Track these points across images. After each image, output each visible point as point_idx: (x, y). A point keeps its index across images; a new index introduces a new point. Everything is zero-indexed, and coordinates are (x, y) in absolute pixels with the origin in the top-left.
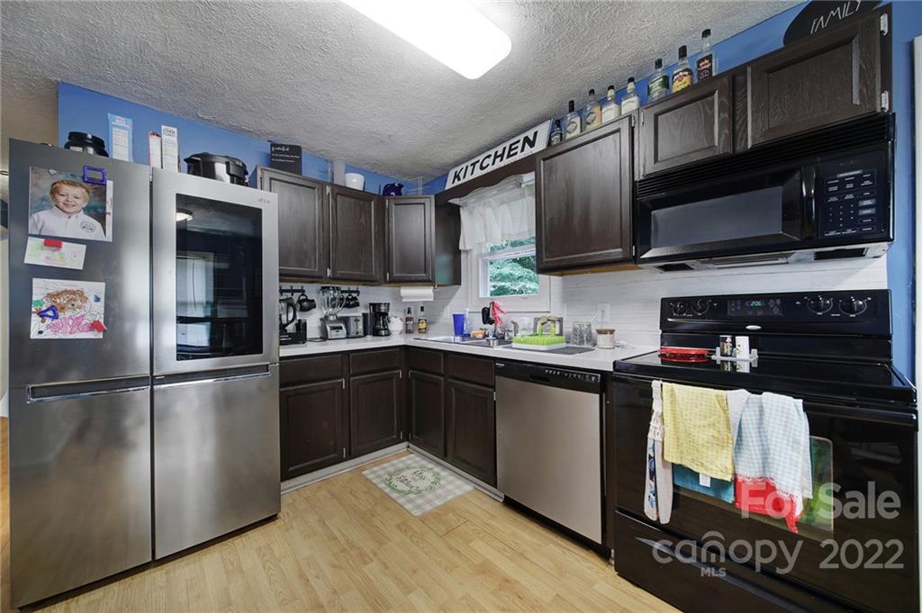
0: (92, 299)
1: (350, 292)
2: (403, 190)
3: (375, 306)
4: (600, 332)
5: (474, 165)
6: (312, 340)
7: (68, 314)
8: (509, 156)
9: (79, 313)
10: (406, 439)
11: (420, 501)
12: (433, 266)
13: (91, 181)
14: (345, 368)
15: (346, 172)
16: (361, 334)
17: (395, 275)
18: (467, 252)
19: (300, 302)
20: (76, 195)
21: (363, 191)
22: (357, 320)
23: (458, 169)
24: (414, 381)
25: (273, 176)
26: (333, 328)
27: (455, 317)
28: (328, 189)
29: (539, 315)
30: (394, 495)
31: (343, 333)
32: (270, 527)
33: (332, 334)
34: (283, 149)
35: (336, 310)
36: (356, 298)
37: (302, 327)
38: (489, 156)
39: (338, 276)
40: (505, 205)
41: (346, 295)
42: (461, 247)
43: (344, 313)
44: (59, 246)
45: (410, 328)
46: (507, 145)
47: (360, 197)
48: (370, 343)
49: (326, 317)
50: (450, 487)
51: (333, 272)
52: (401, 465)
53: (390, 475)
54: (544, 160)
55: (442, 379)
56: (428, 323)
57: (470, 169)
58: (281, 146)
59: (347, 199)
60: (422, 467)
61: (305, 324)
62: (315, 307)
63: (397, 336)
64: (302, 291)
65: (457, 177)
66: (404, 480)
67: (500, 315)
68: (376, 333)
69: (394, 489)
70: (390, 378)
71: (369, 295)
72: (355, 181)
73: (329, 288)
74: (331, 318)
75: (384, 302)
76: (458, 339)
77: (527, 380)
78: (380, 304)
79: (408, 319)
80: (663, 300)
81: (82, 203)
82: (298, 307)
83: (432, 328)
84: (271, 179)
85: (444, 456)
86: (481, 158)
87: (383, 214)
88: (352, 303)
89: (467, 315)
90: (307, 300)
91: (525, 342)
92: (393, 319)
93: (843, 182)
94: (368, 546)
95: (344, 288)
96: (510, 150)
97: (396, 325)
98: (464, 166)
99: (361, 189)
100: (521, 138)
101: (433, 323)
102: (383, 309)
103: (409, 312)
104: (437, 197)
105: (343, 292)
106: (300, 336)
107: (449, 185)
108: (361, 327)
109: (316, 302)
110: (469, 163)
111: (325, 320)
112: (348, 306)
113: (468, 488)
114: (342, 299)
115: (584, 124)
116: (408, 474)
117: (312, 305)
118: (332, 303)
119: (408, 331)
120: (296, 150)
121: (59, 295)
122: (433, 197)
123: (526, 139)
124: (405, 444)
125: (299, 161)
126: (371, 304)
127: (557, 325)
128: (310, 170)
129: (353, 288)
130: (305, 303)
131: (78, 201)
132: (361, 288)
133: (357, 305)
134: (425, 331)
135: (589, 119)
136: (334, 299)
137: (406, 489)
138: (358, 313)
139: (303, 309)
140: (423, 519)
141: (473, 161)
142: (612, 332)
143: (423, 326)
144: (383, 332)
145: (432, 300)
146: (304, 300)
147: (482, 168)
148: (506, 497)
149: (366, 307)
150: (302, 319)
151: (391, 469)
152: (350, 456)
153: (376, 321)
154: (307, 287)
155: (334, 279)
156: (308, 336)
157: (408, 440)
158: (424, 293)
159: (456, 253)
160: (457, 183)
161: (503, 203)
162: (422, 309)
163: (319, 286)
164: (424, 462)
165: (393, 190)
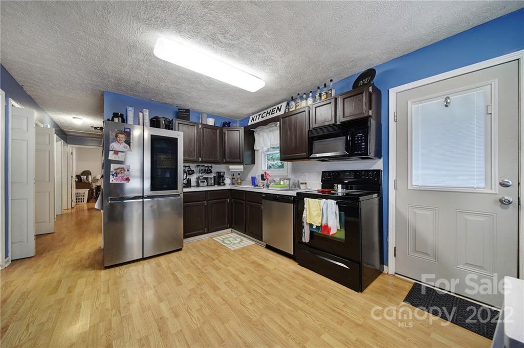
0: (126, 170)
1: (208, 167)
2: (231, 124)
3: (219, 173)
4: (301, 184)
5: (259, 115)
6: (193, 186)
7: (120, 175)
8: (272, 114)
9: (123, 175)
10: (231, 227)
11: (234, 246)
12: (243, 156)
13: (127, 132)
14: (207, 197)
15: (207, 118)
16: (213, 184)
17: (227, 160)
18: (257, 150)
19: (188, 171)
20: (122, 137)
21: (214, 126)
22: (211, 179)
23: (253, 116)
24: (234, 204)
25: (180, 122)
26: (201, 182)
27: (252, 178)
28: (200, 126)
29: (282, 177)
30: (225, 245)
31: (205, 184)
32: (180, 252)
33: (201, 184)
34: (183, 111)
35: (203, 174)
36: (211, 170)
37: (189, 181)
38: (265, 113)
39: (203, 161)
40: (271, 133)
41: (207, 168)
42: (255, 149)
43: (206, 176)
44: (118, 154)
45: (234, 182)
46: (272, 109)
47: (213, 128)
48: (216, 188)
49: (199, 177)
50: (246, 243)
51: (202, 159)
52: (228, 237)
53: (224, 239)
54: (282, 118)
55: (244, 202)
56: (242, 180)
57: (258, 116)
58: (182, 109)
59: (207, 130)
60: (236, 237)
61: (190, 180)
62: (194, 173)
63: (228, 185)
64: (189, 167)
65: (253, 119)
66: (229, 241)
67: (268, 177)
68: (219, 184)
69: (225, 243)
70: (224, 202)
71: (216, 168)
72: (211, 122)
73: (200, 165)
74: (201, 178)
75: (222, 171)
76: (253, 187)
77: (271, 200)
78: (221, 172)
79: (233, 179)
80: (323, 172)
81: (123, 140)
82: (188, 173)
83: (244, 182)
84: (179, 123)
85: (245, 233)
86: (262, 113)
87: (222, 135)
88: (209, 172)
89: (257, 177)
90: (191, 170)
91: (273, 187)
92: (226, 178)
93: (358, 137)
94: (214, 257)
95: (206, 165)
96: (273, 111)
97: (228, 181)
98: (256, 115)
99: (213, 125)
100: (276, 107)
101: (244, 180)
102: (222, 174)
103: (233, 175)
104: (245, 128)
105: (206, 167)
106: (188, 184)
107: (250, 123)
108: (213, 182)
109: (195, 171)
110: (258, 114)
111: (198, 178)
112: (208, 173)
113: (254, 243)
114: (205, 170)
115: (296, 106)
116: (231, 239)
117: (193, 172)
118: (201, 172)
119: (233, 184)
120: (188, 111)
121: (117, 169)
122: (243, 128)
123: (278, 108)
124: (230, 229)
125: (189, 115)
126: (217, 172)
127: (288, 181)
128: (193, 118)
129: (210, 165)
130: (190, 172)
131: (123, 139)
132: (213, 165)
133: (211, 172)
134: (240, 184)
135: (297, 104)
136: (202, 170)
137: (230, 243)
138: (212, 175)
139: (190, 174)
140: (235, 251)
141: (259, 114)
142: (306, 184)
143: (239, 181)
144: (222, 184)
145: (242, 170)
146: (190, 170)
147: (262, 117)
148: (266, 244)
149: (215, 173)
150: (190, 178)
151: (224, 238)
152: (208, 232)
153: (219, 179)
154: (191, 165)
155: (202, 162)
156: (192, 185)
157: (231, 228)
158: (239, 168)
159: (253, 151)
160: (253, 122)
161: (270, 131)
162: (239, 174)
163: (196, 165)
164: (237, 236)
165: (227, 124)
